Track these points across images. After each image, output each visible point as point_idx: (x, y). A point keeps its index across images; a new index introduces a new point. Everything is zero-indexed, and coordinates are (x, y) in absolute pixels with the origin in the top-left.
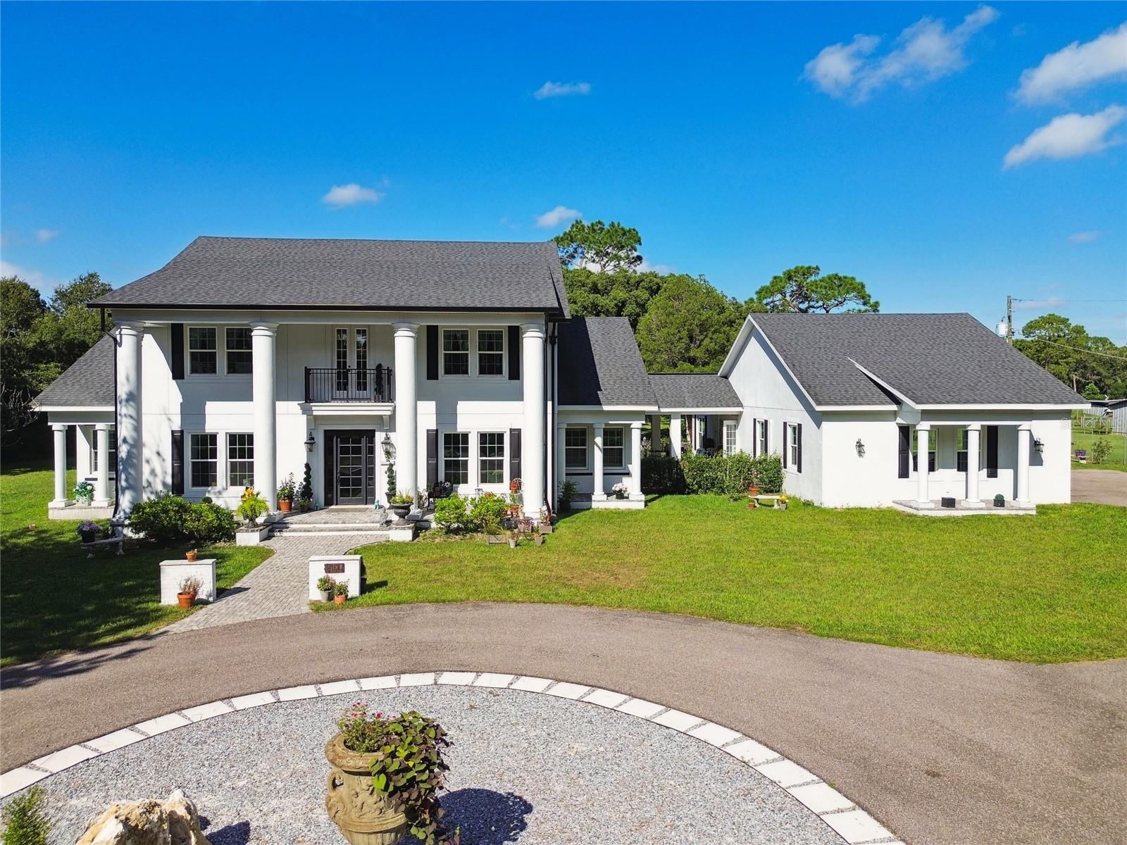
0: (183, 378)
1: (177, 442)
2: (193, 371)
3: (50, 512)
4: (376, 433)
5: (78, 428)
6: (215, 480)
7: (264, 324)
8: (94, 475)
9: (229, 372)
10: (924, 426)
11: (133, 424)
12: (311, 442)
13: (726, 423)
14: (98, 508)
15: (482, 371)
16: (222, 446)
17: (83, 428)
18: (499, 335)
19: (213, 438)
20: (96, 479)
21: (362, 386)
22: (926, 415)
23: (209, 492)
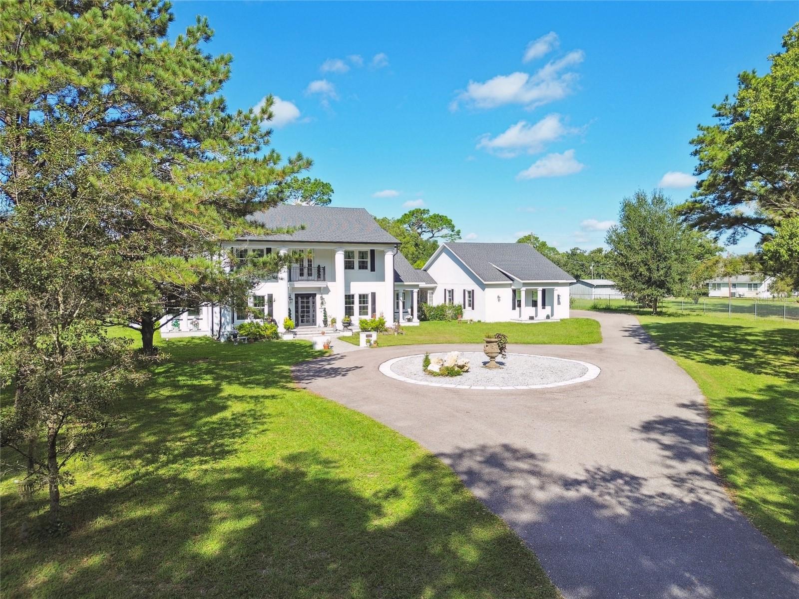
4: (317, 295)
7: (284, 248)
10: (524, 289)
13: (429, 291)
14: (185, 332)
15: (360, 268)
16: (251, 301)
18: (366, 252)
22: (525, 285)
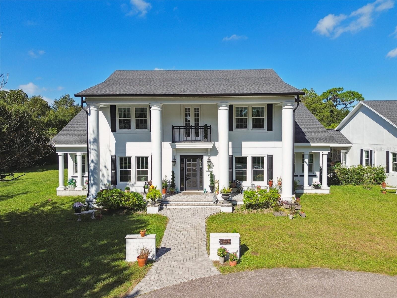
0: (116, 131)
1: (114, 161)
2: (120, 128)
3: (57, 192)
4: (204, 157)
5: (68, 154)
6: (131, 179)
7: (157, 104)
8: (76, 175)
9: (137, 128)
11: (96, 154)
12: (174, 161)
13: (342, 151)
14: (78, 190)
15: (254, 127)
16: (134, 163)
17: (71, 155)
18: (262, 109)
19: (130, 159)
20: (77, 177)
21: (197, 135)
23: (128, 184)
